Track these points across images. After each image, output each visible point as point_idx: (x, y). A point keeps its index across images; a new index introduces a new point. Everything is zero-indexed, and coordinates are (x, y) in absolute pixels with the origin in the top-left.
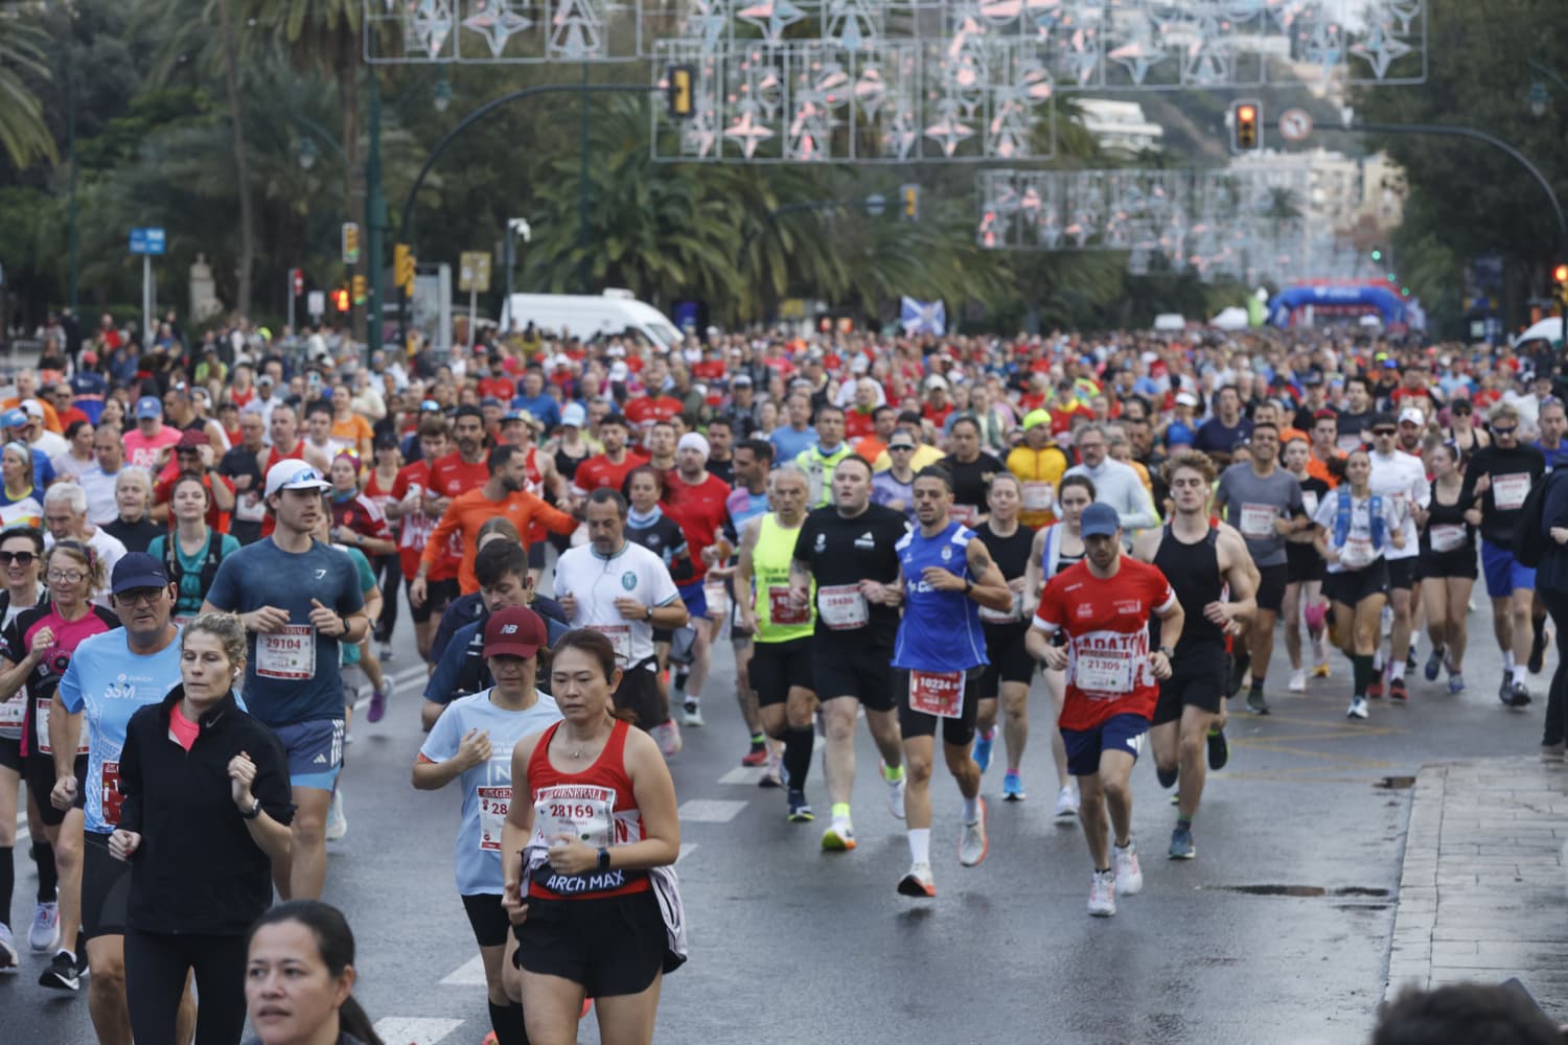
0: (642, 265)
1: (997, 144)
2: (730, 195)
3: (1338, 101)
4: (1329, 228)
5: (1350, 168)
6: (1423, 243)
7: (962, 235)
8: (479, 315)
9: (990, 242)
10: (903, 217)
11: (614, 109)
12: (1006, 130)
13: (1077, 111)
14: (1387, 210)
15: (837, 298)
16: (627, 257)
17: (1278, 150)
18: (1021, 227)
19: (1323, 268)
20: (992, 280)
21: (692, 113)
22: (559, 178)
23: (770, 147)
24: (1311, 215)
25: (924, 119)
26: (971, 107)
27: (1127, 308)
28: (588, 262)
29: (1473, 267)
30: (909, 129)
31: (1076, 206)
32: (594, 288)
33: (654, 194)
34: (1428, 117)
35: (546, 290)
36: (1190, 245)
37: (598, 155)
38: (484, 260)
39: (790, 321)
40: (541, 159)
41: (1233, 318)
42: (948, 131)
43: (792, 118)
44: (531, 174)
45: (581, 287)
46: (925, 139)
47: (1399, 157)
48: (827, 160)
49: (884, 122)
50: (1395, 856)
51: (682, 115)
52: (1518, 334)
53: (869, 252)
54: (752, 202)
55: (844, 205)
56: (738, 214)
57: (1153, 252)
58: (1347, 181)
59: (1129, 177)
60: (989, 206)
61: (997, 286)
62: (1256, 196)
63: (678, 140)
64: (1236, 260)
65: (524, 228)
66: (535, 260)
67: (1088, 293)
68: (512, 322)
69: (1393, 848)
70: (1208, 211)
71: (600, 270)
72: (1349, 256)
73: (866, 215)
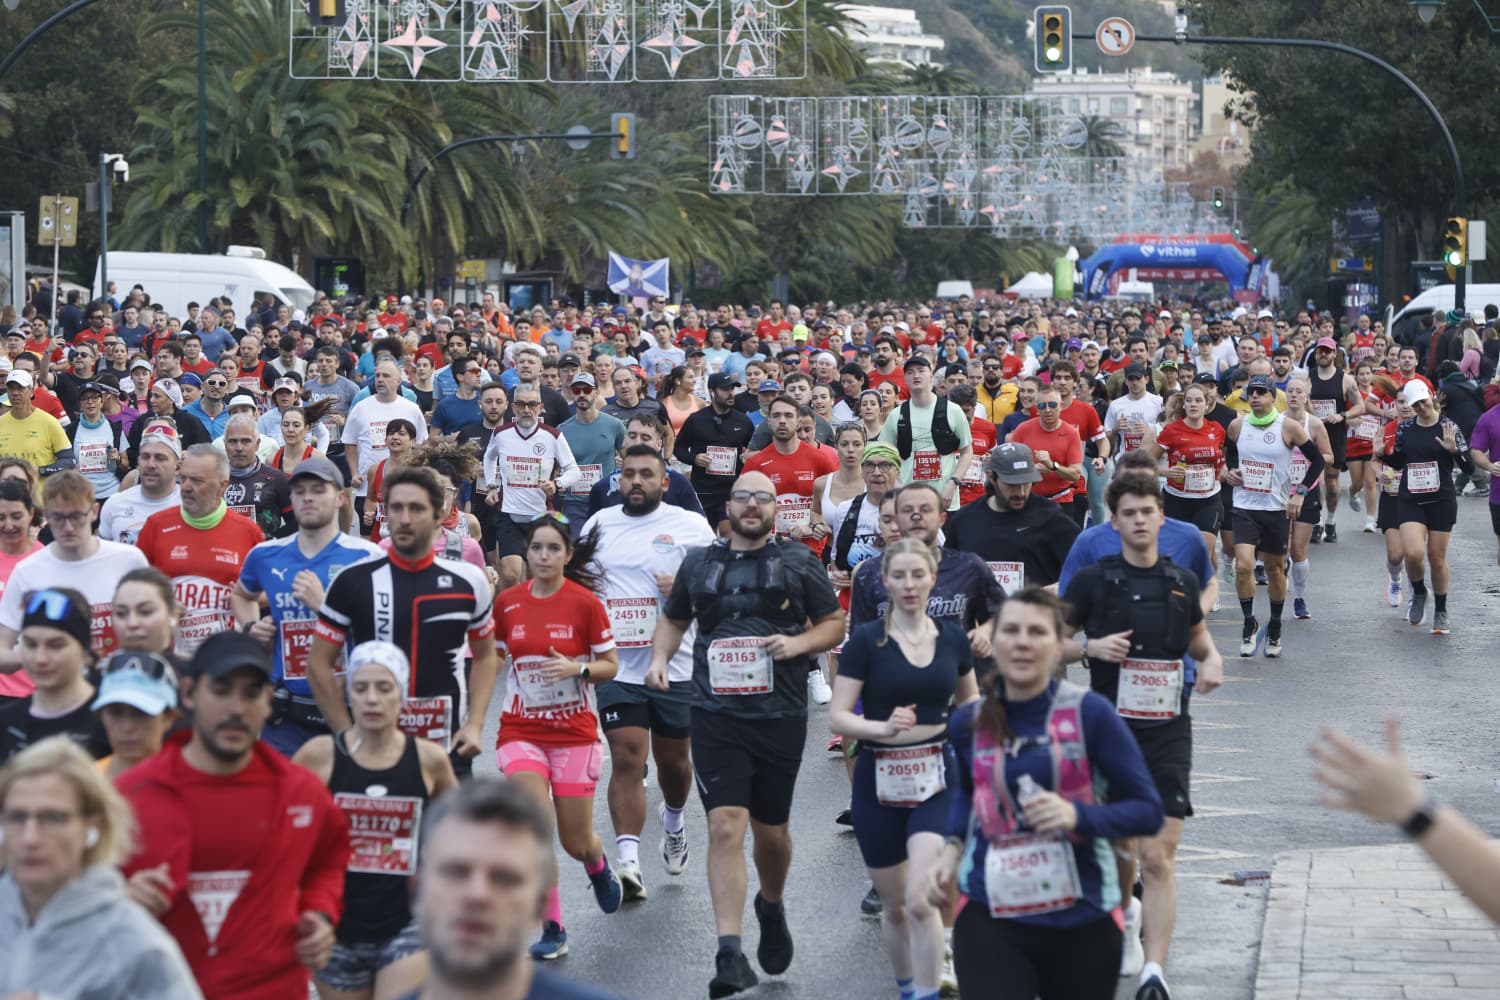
0: (277, 214)
1: (734, 62)
2: (389, 124)
3: (1170, 7)
4: (1158, 169)
5: (1185, 91)
6: (1278, 188)
7: (691, 179)
8: (62, 278)
9: (725, 187)
10: (614, 155)
11: (240, 11)
12: (745, 41)
13: (836, 18)
14: (1232, 145)
15: (529, 260)
16: (257, 204)
17: (1092, 70)
18: (765, 168)
19: (1151, 221)
20: (728, 234)
21: (341, 17)
22: (168, 100)
23: (442, 63)
24: (1133, 151)
25: (640, 29)
26: (700, 13)
27: (900, 273)
28: (207, 209)
29: (1342, 218)
30: (621, 42)
31: (836, 142)
32: (215, 245)
33: (292, 121)
34: (1286, 25)
35: (154, 246)
36: (980, 189)
37: (219, 71)
38: (70, 205)
39: (468, 287)
40: (144, 76)
41: (1035, 284)
42: (670, 41)
43: (470, 27)
44: (131, 95)
45: (197, 242)
46: (641, 53)
47: (1248, 77)
48: (516, 79)
49: (589, 32)
50: (1244, 973)
51: (327, 20)
52: (1399, 306)
53: (570, 199)
54: (419, 133)
55: (538, 139)
56: (401, 149)
57: (933, 200)
58: (1181, 109)
59: (902, 102)
60: (724, 141)
61: (734, 244)
62: (1065, 128)
63: (323, 53)
64: (1040, 210)
65: (122, 165)
66: (136, 207)
67: (848, 251)
68: (107, 287)
69: (1241, 960)
70: (1003, 147)
71: (223, 221)
72: (1183, 205)
73: (567, 151)
